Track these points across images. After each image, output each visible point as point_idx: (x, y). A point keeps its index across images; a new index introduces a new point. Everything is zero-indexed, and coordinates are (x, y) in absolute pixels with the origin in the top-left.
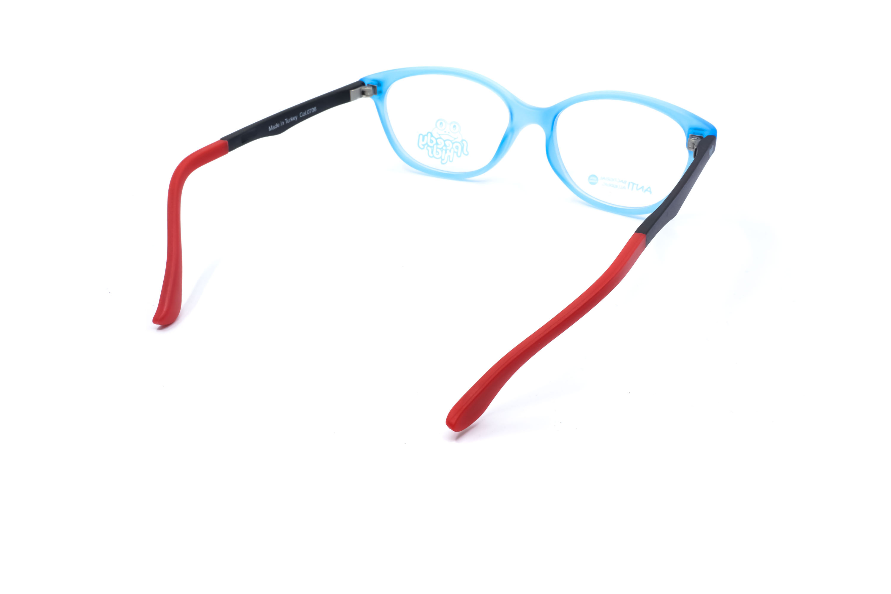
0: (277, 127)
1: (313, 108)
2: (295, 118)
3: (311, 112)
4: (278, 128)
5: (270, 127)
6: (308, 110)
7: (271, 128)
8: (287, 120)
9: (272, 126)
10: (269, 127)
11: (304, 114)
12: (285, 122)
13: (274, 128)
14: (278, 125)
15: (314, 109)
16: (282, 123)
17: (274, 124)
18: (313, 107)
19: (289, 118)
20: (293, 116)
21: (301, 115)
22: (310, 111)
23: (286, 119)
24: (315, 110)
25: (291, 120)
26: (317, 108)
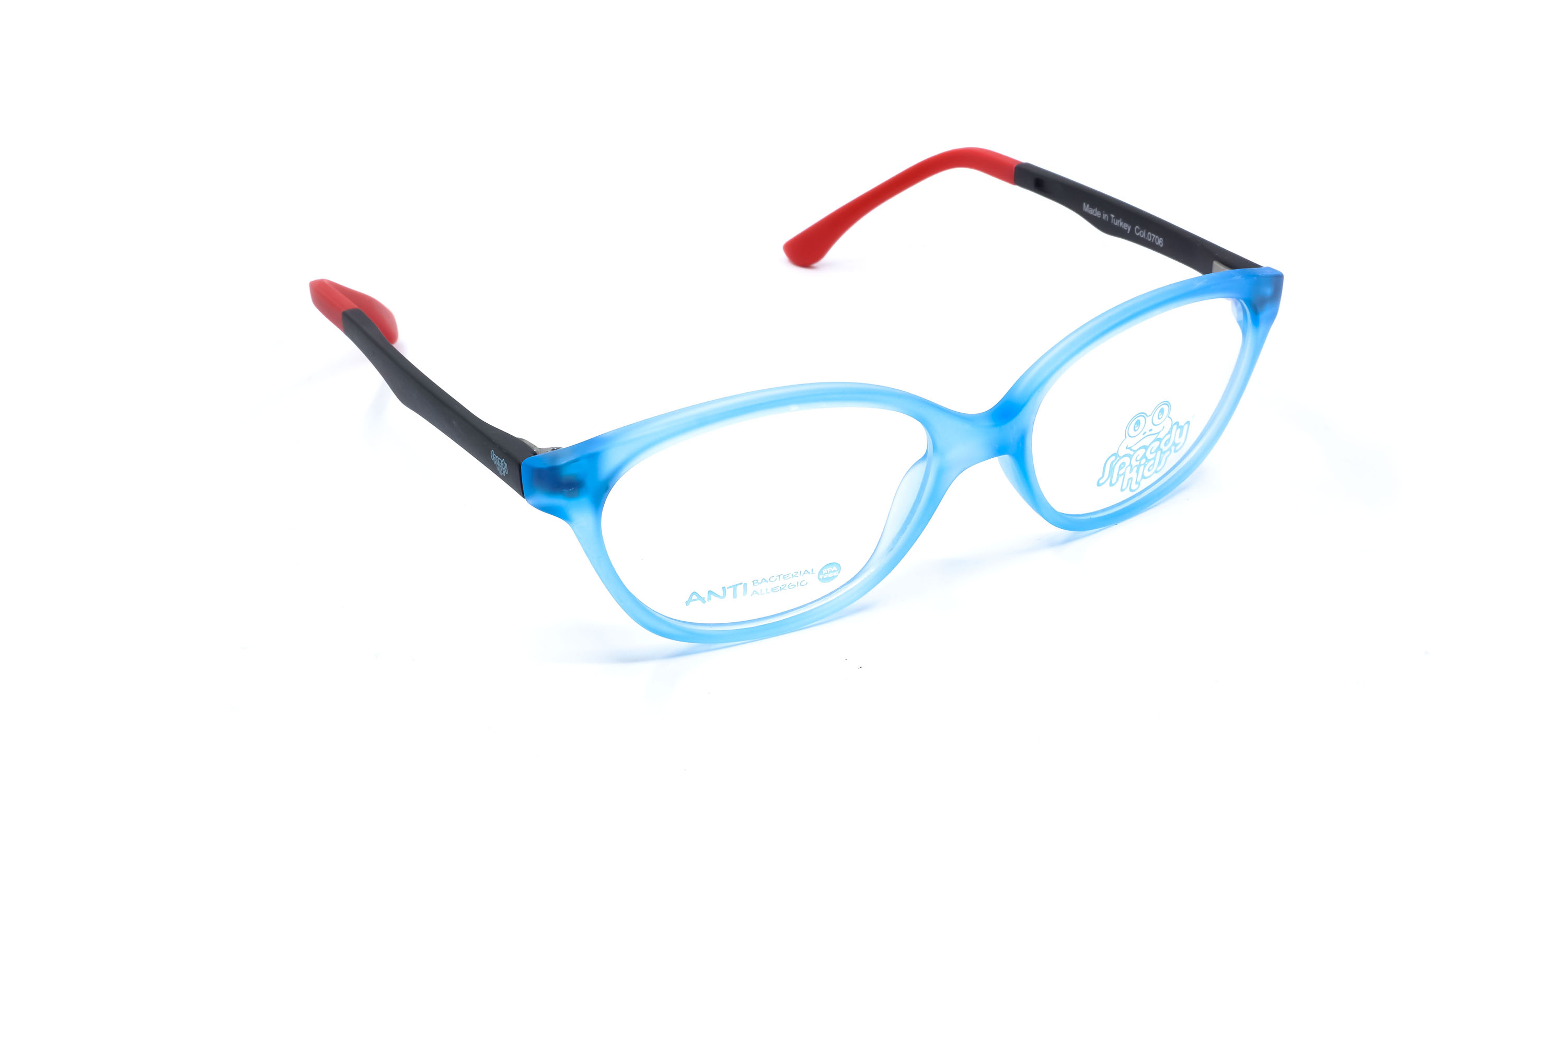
0: (1095, 215)
1: (1157, 237)
2: (1126, 226)
3: (1154, 240)
4: (1096, 217)
5: (1086, 206)
6: (1149, 233)
7: (1086, 208)
8: (1114, 218)
9: (1089, 207)
10: (1084, 204)
11: (1142, 234)
12: (1110, 218)
13: (1091, 213)
14: (1098, 214)
15: (1160, 242)
16: (1105, 216)
17: (1092, 206)
18: (1160, 236)
19: (1117, 218)
20: (1124, 221)
21: (1138, 231)
22: (1152, 238)
23: (1113, 216)
24: (1161, 244)
25: (1119, 223)
26: (1164, 242)
